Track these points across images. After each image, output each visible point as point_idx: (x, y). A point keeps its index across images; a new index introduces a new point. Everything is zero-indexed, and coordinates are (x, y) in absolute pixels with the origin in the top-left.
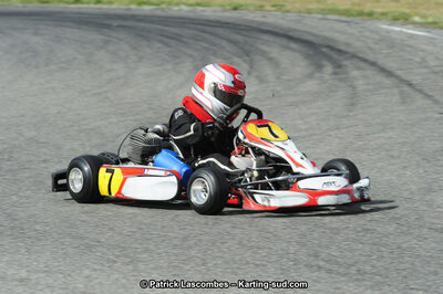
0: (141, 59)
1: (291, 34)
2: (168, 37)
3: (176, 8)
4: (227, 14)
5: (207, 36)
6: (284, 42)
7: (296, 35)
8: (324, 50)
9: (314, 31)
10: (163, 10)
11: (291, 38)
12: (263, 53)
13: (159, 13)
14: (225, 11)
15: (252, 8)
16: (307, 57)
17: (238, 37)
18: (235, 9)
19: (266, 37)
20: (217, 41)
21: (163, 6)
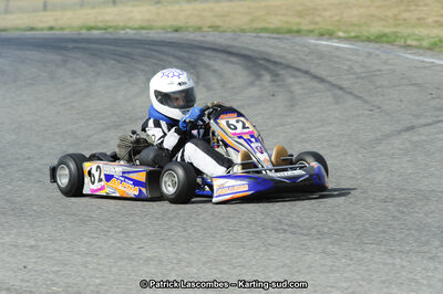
0: (98, 74)
1: (229, 49)
2: (119, 55)
3: (123, 32)
4: (169, 35)
5: (155, 53)
6: (225, 56)
7: (235, 50)
8: (261, 62)
9: (251, 47)
10: (110, 33)
11: (230, 53)
12: (208, 67)
13: (108, 36)
14: (167, 32)
15: (191, 29)
16: (247, 68)
17: (183, 54)
18: (176, 31)
19: (208, 53)
20: (165, 57)
21: (110, 30)
